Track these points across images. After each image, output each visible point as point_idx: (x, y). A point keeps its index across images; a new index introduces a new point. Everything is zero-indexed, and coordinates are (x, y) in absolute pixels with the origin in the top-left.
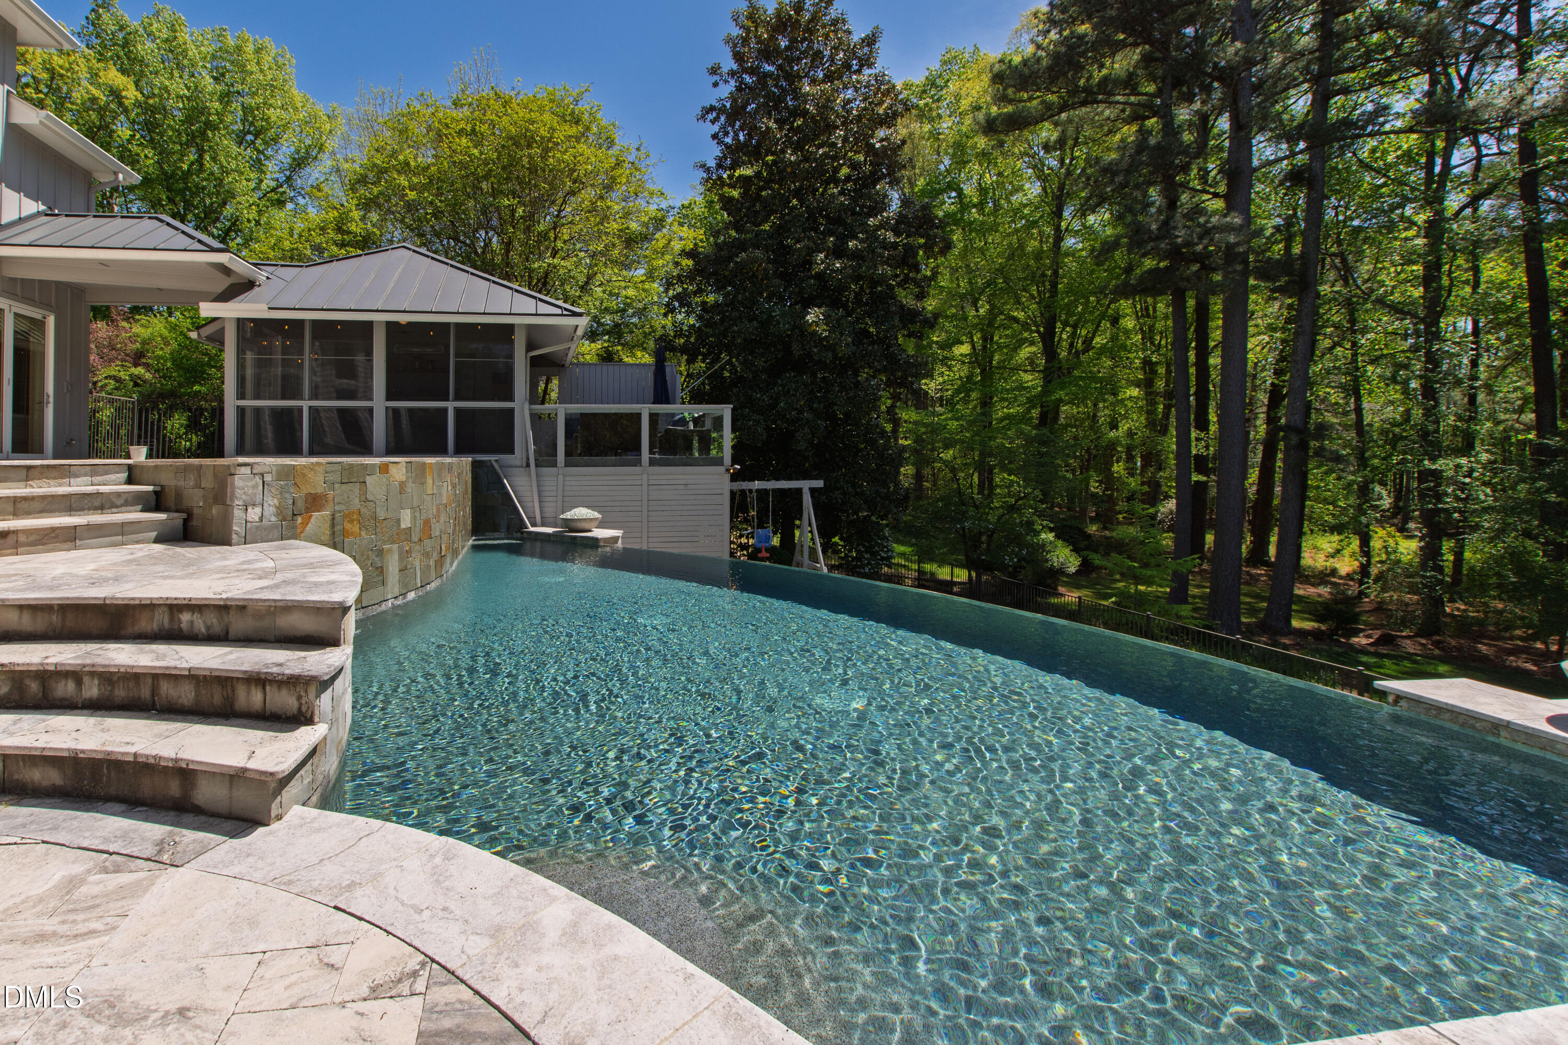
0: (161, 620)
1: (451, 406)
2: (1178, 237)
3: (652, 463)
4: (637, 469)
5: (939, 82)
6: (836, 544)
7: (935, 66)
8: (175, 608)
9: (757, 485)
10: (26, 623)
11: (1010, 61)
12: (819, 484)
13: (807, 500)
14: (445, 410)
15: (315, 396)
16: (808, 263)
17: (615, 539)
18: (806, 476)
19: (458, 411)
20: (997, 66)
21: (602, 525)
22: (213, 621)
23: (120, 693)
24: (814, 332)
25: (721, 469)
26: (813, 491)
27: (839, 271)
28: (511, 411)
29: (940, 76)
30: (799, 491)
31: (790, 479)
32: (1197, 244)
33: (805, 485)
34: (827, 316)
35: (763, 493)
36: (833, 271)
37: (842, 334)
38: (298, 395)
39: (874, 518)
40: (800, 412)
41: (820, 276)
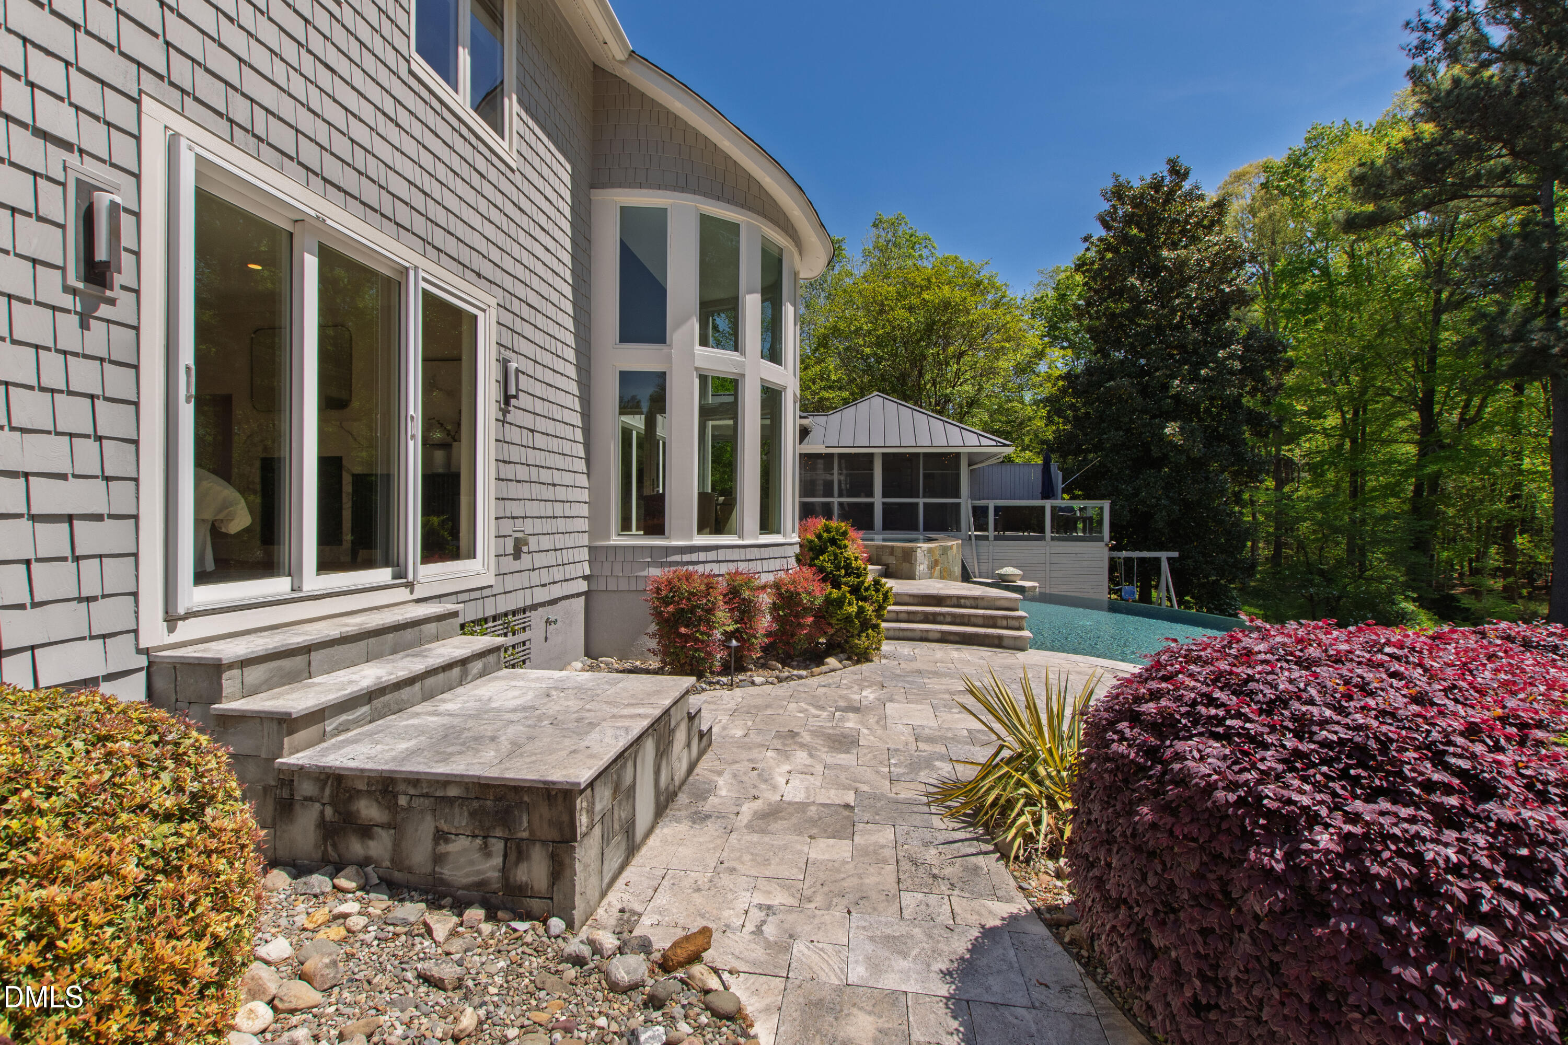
0: (955, 601)
1: (921, 501)
2: (1534, 340)
3: (1053, 539)
4: (1042, 543)
5: (1303, 160)
6: (1188, 602)
7: (1299, 144)
8: (959, 598)
9: (1124, 554)
10: (911, 600)
11: (1373, 163)
12: (1175, 554)
13: (1165, 566)
14: (917, 504)
15: (840, 495)
16: (1165, 387)
17: (1035, 587)
18: (1162, 548)
19: (925, 504)
20: (1357, 169)
21: (1023, 578)
22: (972, 602)
23: (958, 620)
24: (1171, 441)
25: (1102, 544)
26: (1169, 559)
27: (1193, 392)
28: (959, 504)
29: (1305, 154)
30: (1158, 560)
31: (1149, 550)
32: (1553, 347)
33: (1163, 555)
34: (1181, 428)
35: (1128, 560)
36: (1187, 393)
37: (1194, 442)
38: (832, 496)
39: (1222, 582)
40: (1159, 499)
41: (1177, 397)
